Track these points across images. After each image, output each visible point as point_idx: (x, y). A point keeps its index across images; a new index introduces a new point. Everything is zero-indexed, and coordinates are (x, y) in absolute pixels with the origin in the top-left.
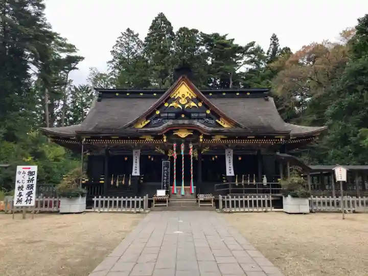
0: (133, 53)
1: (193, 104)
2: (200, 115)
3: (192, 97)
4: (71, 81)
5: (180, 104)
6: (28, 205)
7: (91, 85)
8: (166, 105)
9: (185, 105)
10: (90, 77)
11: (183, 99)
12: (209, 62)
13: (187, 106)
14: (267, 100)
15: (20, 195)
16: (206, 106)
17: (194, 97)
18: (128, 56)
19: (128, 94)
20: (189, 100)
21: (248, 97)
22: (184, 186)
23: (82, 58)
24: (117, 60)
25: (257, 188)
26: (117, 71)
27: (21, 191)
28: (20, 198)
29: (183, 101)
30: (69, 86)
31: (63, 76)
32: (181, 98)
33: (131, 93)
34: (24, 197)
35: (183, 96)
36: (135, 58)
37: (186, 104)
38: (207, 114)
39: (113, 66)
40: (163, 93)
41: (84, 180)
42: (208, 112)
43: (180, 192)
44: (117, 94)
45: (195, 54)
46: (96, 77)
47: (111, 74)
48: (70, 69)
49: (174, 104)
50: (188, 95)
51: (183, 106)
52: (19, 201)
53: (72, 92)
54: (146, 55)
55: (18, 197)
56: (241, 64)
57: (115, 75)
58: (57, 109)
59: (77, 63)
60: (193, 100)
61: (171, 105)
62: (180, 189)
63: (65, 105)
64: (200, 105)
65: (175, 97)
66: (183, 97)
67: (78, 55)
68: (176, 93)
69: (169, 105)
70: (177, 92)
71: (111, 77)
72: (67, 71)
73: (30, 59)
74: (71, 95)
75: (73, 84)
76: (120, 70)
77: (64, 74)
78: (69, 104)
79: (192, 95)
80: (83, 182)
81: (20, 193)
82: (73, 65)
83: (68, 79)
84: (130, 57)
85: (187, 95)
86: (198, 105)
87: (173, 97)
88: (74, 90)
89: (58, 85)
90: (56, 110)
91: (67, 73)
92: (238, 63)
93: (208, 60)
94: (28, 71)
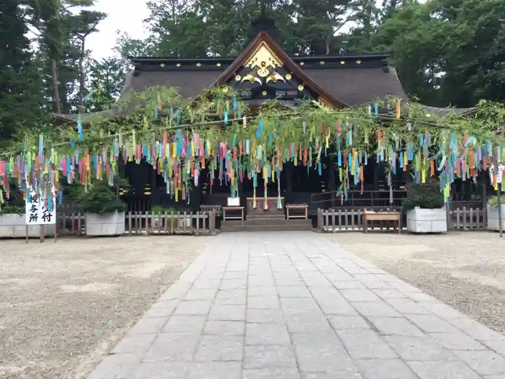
0: (180, 7)
1: (278, 77)
2: (289, 93)
3: (276, 65)
4: (89, 51)
5: (258, 76)
6: (47, 222)
7: (119, 57)
8: (238, 78)
9: (265, 78)
10: (117, 45)
11: (263, 69)
12: (295, 20)
13: (268, 80)
14: (387, 71)
15: (34, 209)
16: (298, 79)
17: (279, 65)
18: (173, 10)
19: (178, 65)
20: (272, 71)
21: (358, 67)
22: (268, 196)
23: (105, 15)
24: (157, 18)
25: (372, 199)
26: (157, 35)
27: (35, 204)
28: (34, 214)
29: (263, 72)
30: (87, 60)
31: (76, 44)
32: (259, 68)
33: (182, 63)
34: (40, 213)
35: (263, 64)
36: (184, 15)
37: (268, 76)
38: (298, 91)
39: (151, 27)
40: (230, 62)
41: (122, 191)
42: (301, 88)
43: (262, 206)
44: (162, 65)
45: (274, 8)
46: (127, 44)
47: (149, 40)
48: (88, 32)
49: (249, 77)
50: (271, 63)
51: (264, 79)
52: (33, 217)
53: (92, 69)
54: (200, 10)
55: (31, 213)
56: (342, 21)
57: (154, 42)
58: (71, 95)
59: (97, 23)
60: (277, 70)
61: (245, 78)
62: (263, 201)
63: (82, 87)
64: (289, 77)
65: (251, 65)
66: (263, 66)
67: (97, 11)
68: (252, 60)
69: (242, 78)
70: (254, 59)
71: (149, 44)
72: (83, 35)
73: (27, 17)
74: (91, 73)
75: (92, 56)
76: (161, 33)
77: (79, 40)
78: (88, 87)
79: (276, 62)
80: (121, 194)
81: (33, 206)
82: (91, 25)
83: (86, 49)
84: (175, 12)
85: (269, 63)
86: (285, 78)
87: (248, 66)
88: (94, 66)
89: (70, 57)
90: (70, 97)
91: (83, 38)
92: (338, 19)
93: (294, 16)
94: (25, 35)
